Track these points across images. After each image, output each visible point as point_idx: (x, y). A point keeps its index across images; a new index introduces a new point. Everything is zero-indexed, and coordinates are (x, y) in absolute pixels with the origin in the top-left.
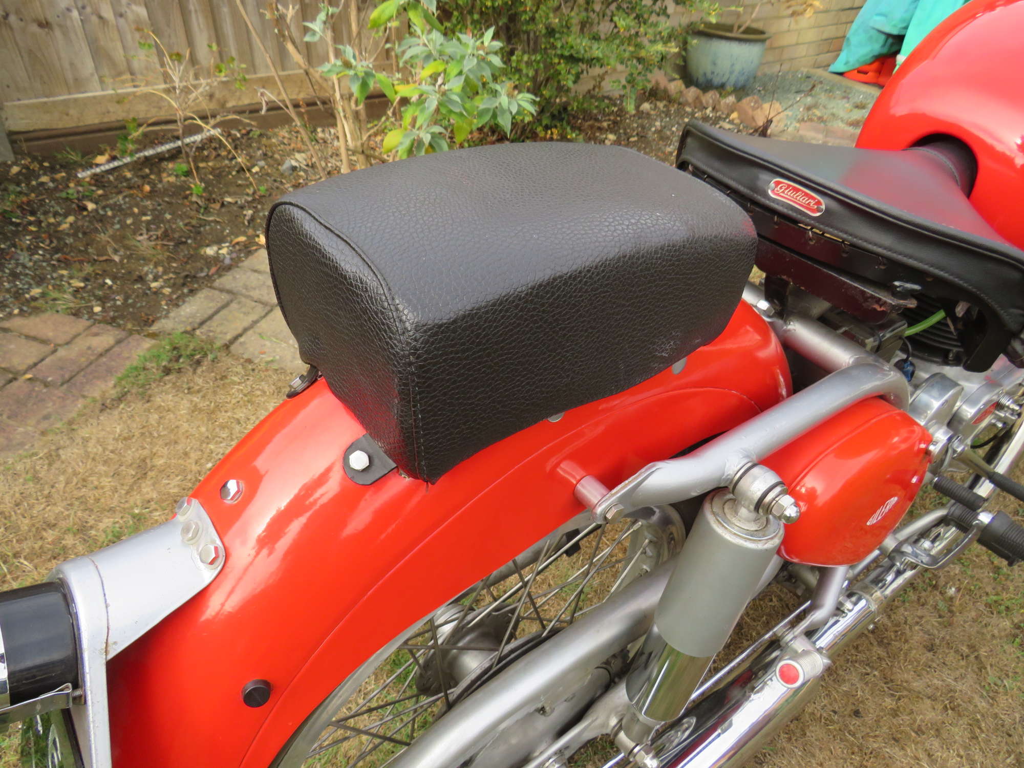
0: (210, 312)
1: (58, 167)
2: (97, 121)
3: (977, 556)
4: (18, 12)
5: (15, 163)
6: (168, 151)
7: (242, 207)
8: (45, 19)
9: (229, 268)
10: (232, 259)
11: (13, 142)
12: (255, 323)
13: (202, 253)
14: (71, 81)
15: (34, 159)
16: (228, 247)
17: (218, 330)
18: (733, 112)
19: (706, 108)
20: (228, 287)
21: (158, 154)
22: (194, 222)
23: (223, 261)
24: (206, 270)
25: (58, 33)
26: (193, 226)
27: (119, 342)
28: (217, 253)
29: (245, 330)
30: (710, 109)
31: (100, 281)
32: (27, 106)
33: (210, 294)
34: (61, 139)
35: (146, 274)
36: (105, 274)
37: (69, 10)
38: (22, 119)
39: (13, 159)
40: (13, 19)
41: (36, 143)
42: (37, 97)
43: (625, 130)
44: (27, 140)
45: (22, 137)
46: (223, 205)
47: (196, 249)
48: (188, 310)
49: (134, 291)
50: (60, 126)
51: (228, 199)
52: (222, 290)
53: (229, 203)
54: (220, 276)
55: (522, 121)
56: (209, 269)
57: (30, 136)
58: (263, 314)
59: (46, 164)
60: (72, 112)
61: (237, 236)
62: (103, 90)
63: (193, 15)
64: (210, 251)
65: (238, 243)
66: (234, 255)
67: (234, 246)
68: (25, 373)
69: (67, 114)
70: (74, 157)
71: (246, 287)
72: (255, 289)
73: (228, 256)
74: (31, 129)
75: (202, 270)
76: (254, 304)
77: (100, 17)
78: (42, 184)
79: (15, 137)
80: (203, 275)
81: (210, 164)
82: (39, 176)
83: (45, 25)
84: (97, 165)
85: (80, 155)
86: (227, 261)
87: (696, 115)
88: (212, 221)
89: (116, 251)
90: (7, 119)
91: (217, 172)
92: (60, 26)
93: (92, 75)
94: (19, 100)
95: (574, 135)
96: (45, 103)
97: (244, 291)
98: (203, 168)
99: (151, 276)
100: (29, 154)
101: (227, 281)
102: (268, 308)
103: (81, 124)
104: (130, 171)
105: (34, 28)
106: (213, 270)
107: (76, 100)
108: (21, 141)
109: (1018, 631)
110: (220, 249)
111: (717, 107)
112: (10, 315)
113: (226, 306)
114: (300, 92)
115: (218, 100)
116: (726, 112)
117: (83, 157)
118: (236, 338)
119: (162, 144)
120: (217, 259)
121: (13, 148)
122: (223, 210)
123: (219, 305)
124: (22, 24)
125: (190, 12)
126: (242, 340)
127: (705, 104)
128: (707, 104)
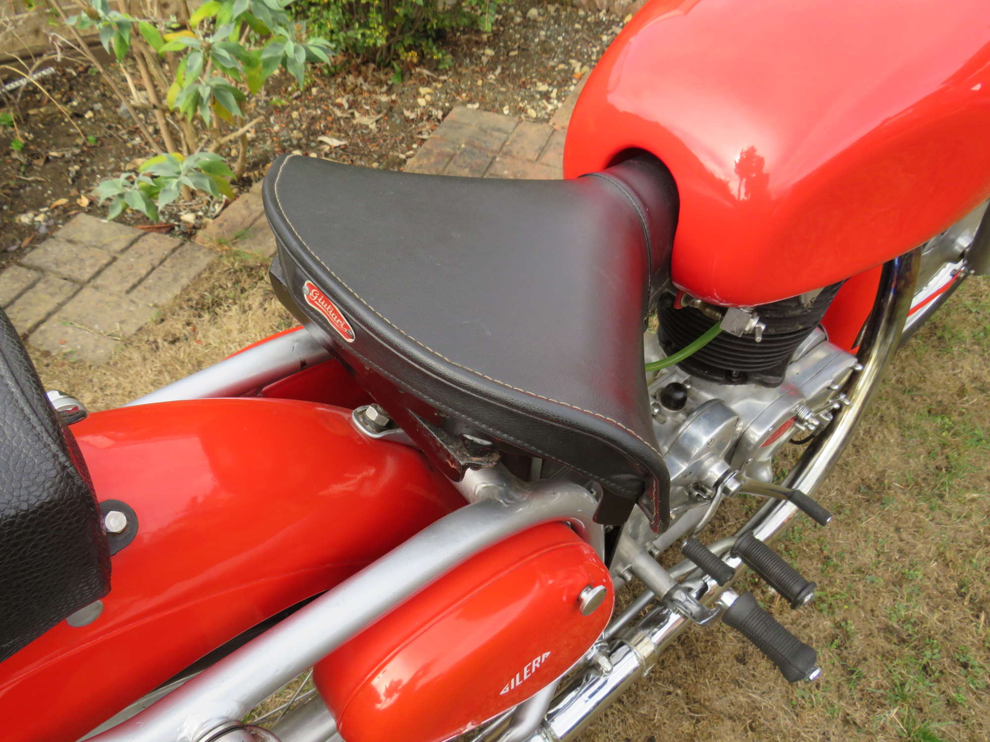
0: (13, 295)
3: (808, 545)
7: (68, 162)
9: (43, 238)
10: (48, 227)
12: (61, 305)
13: (17, 221)
16: (45, 213)
17: (19, 317)
18: (627, 14)
19: (599, 11)
20: (37, 263)
22: (12, 183)
23: (37, 230)
24: (19, 242)
26: (11, 189)
28: (33, 221)
29: (49, 315)
30: (604, 11)
33: (16, 273)
43: (505, 42)
46: (47, 160)
47: (12, 216)
51: (53, 154)
52: (29, 268)
53: (55, 158)
54: (33, 248)
55: (375, 45)
56: (22, 240)
58: (71, 294)
61: (58, 198)
64: (25, 219)
65: (57, 207)
66: (51, 222)
67: (52, 211)
71: (57, 263)
72: (65, 264)
73: (44, 224)
75: (14, 242)
76: (63, 282)
80: (13, 248)
81: (42, 110)
86: (43, 230)
87: (589, 19)
88: (33, 181)
91: (48, 119)
95: (440, 55)
97: (54, 267)
98: (34, 115)
101: (37, 256)
102: (77, 286)
106: (26, 241)
109: (838, 631)
110: (36, 215)
111: (611, 9)
113: (32, 286)
116: (620, 14)
118: (37, 326)
120: (32, 228)
122: (48, 166)
123: (24, 285)
126: (43, 327)
127: (599, 7)
128: (601, 5)
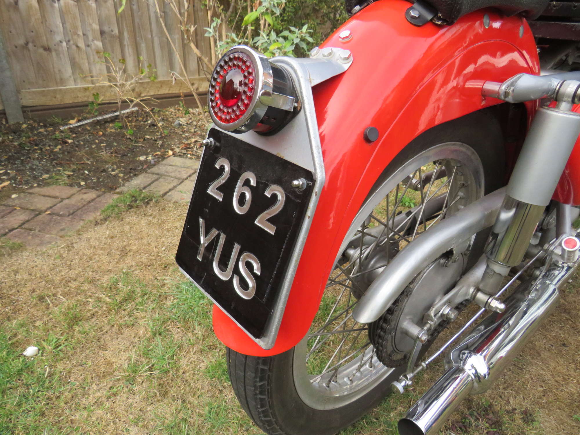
0: (149, 183)
1: (48, 125)
2: (71, 102)
4: (33, 42)
5: (25, 123)
6: (110, 117)
7: (156, 141)
8: (48, 46)
9: (154, 165)
10: (155, 162)
11: (24, 112)
12: (175, 187)
13: (138, 159)
14: (58, 80)
15: (35, 121)
16: (152, 156)
17: (155, 190)
20: (156, 172)
21: (104, 119)
22: (130, 147)
23: (150, 162)
24: (141, 166)
25: (54, 54)
26: (130, 149)
27: (98, 196)
28: (146, 159)
29: (170, 190)
31: (82, 172)
32: (34, 92)
33: (147, 176)
34: (51, 111)
35: (108, 168)
36: (84, 169)
37: (61, 42)
38: (30, 99)
39: (23, 121)
40: (30, 45)
41: (37, 113)
42: (39, 88)
44: (32, 111)
45: (29, 109)
46: (144, 140)
47: (134, 158)
48: (135, 182)
49: (102, 176)
50: (51, 104)
51: (148, 137)
52: (153, 174)
53: (148, 139)
54: (150, 168)
56: (143, 166)
57: (33, 109)
58: (179, 183)
59: (41, 124)
60: (58, 96)
61: (155, 152)
62: (75, 85)
63: (126, 47)
64: (142, 158)
65: (157, 155)
66: (156, 160)
67: (155, 156)
68: (46, 211)
69: (55, 97)
70: (57, 120)
71: (167, 172)
72: (172, 172)
73: (152, 161)
74: (34, 105)
75: (139, 167)
76: (172, 179)
77: (77, 47)
78: (40, 132)
79: (25, 109)
80: (140, 168)
81: (133, 124)
82: (38, 129)
83: (47, 49)
84: (71, 124)
85: (61, 119)
86: (152, 163)
88: (139, 146)
89: (88, 159)
90: (21, 99)
91: (138, 127)
92: (56, 50)
93: (70, 77)
94: (29, 89)
96: (44, 91)
97: (166, 174)
99: (110, 169)
100: (32, 119)
101: (155, 169)
102: (181, 181)
103: (62, 103)
104: (89, 126)
105: (41, 50)
106: (145, 166)
107: (61, 90)
108: (28, 111)
110: (147, 157)
112: (32, 187)
113: (157, 180)
114: (180, 89)
115: (137, 92)
117: (62, 120)
118: (166, 193)
119: (106, 114)
120: (146, 162)
121: (23, 115)
122: (145, 142)
123: (153, 180)
124: (36, 48)
125: (125, 45)
126: (169, 194)
